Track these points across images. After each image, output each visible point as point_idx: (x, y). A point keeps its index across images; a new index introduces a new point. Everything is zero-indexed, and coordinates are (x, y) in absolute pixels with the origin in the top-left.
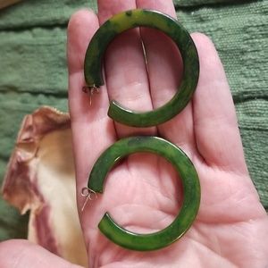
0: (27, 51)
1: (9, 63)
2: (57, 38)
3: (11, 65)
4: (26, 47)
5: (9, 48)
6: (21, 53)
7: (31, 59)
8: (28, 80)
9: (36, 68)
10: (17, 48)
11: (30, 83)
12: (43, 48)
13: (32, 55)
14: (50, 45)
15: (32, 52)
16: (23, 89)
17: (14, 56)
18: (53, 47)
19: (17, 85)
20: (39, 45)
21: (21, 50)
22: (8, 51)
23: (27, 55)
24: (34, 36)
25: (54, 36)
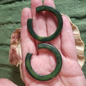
0: (14, 10)
1: (8, 14)
2: (23, 4)
3: (9, 15)
4: (13, 8)
5: (8, 9)
6: (12, 10)
7: (15, 12)
8: (15, 19)
9: (17, 15)
10: (11, 9)
11: (15, 20)
12: (19, 8)
13: (15, 11)
14: (21, 7)
15: (16, 10)
16: (13, 22)
17: (10, 12)
18: (22, 7)
19: (11, 21)
20: (18, 7)
21: (12, 9)
22: (8, 10)
23: (14, 11)
24: (16, 4)
25: (22, 3)
